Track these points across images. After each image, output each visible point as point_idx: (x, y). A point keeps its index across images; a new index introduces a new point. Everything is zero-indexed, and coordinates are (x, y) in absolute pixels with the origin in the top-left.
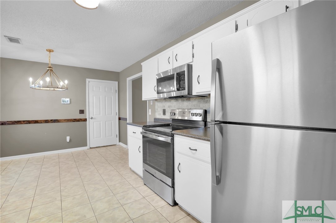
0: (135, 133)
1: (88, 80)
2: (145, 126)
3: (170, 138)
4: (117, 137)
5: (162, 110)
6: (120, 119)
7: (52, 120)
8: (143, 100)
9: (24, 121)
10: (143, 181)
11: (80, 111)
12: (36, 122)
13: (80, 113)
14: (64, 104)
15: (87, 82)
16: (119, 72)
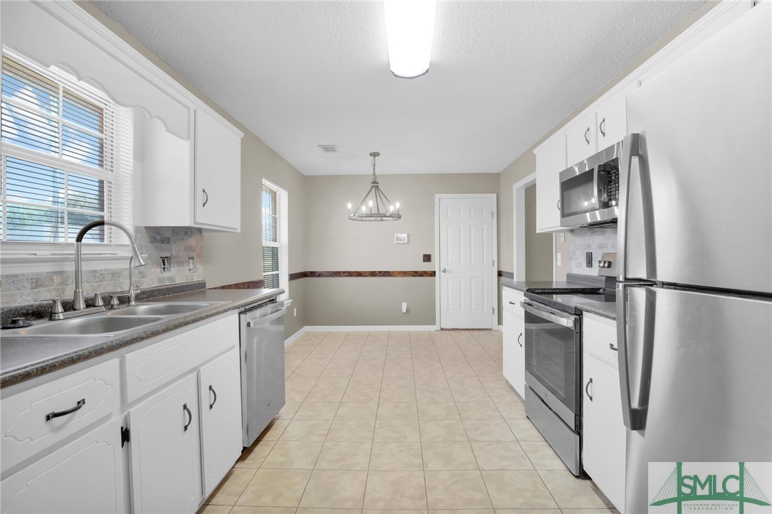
0: (514, 304)
1: (437, 196)
2: (531, 289)
3: (573, 318)
4: (493, 313)
5: (585, 256)
6: (500, 274)
7: (380, 272)
8: (537, 232)
9: (344, 272)
10: (524, 408)
11: (425, 256)
12: (359, 274)
13: (424, 261)
14: (399, 244)
15: (437, 200)
16: (499, 174)
